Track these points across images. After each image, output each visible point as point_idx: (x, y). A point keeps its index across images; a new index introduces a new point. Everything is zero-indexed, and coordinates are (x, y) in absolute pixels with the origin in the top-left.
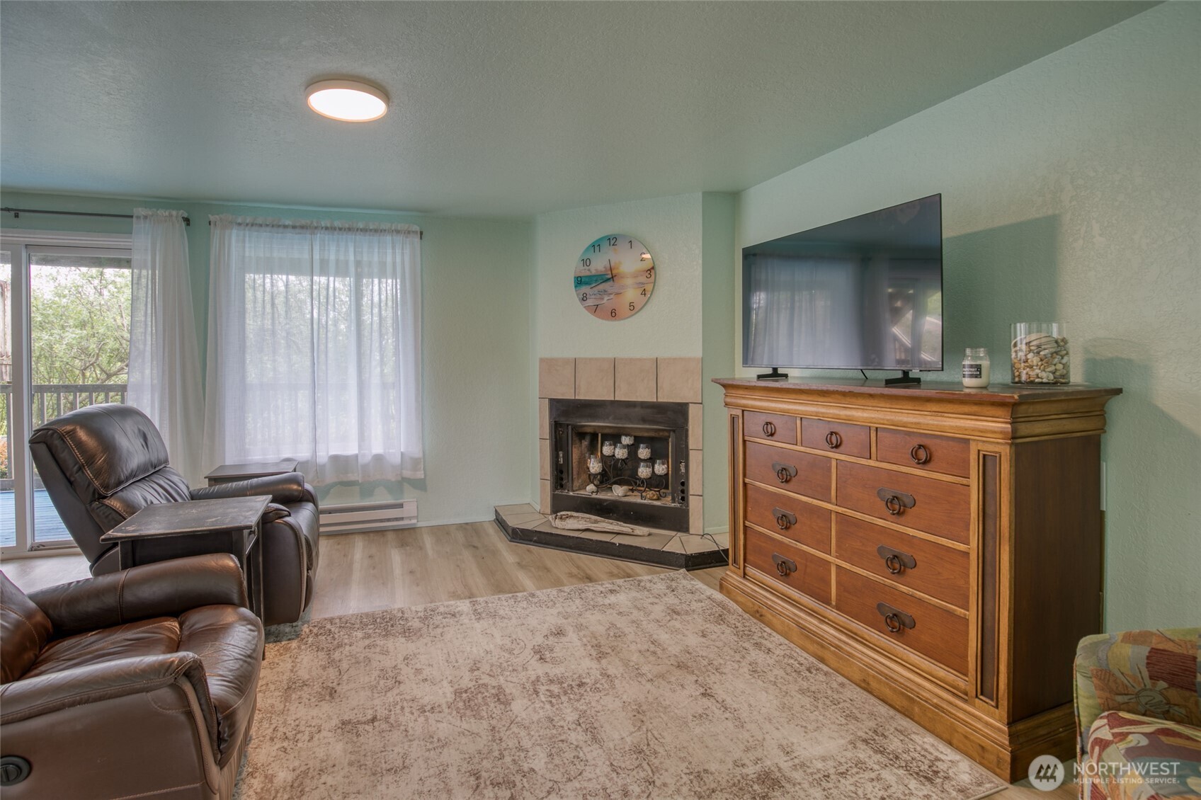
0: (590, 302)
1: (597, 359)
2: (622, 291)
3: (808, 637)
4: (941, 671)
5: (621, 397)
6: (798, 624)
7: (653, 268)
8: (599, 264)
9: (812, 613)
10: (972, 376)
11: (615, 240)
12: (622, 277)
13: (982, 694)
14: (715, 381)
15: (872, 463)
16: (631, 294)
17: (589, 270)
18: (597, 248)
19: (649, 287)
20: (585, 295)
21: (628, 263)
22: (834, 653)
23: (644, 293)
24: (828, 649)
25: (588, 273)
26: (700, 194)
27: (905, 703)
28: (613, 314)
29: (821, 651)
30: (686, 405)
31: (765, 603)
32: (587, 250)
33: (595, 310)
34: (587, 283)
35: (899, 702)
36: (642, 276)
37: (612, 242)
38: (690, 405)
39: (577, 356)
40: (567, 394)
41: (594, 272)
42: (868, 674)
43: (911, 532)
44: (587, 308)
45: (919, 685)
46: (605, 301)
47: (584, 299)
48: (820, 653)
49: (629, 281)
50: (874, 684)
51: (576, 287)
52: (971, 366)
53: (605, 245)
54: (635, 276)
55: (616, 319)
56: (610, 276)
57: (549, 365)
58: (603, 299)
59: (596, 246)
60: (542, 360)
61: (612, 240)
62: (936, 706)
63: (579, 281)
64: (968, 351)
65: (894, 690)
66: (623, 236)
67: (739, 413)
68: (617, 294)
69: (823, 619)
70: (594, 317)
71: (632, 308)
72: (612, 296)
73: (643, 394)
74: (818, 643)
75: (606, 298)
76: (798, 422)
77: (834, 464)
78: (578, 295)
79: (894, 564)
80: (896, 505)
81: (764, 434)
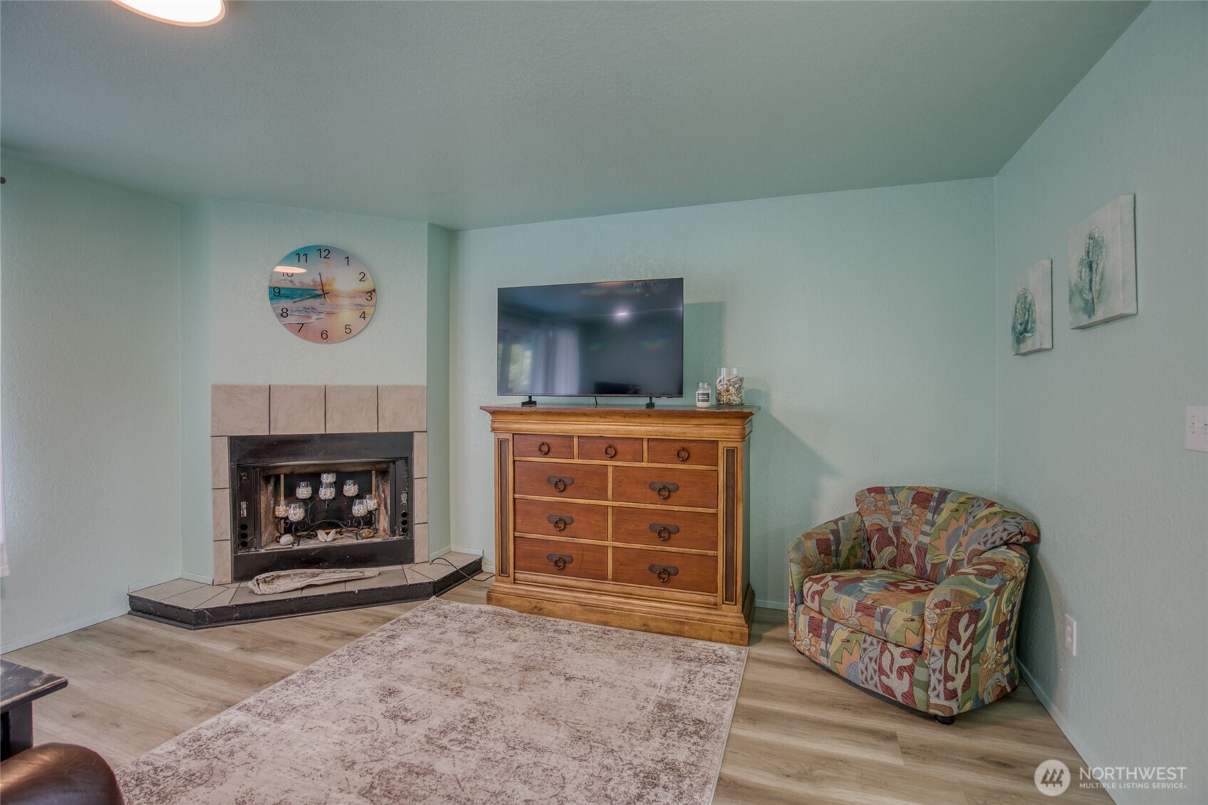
0: (292, 319)
1: (301, 387)
2: (336, 311)
3: (591, 611)
4: (698, 597)
5: (333, 429)
6: (581, 604)
7: (374, 291)
8: (305, 276)
9: (590, 591)
10: (703, 401)
11: (327, 252)
12: (336, 296)
13: (726, 600)
14: (483, 408)
15: (644, 464)
16: (347, 315)
17: (291, 282)
18: (303, 258)
19: (368, 310)
20: (285, 310)
21: (344, 281)
22: (618, 614)
23: (363, 316)
24: (612, 613)
25: (290, 285)
26: (426, 225)
27: (677, 627)
28: (324, 336)
29: (605, 618)
30: (410, 435)
31: (544, 597)
32: (289, 257)
33: (300, 329)
34: (287, 297)
35: (671, 628)
36: (361, 297)
37: (324, 254)
38: (415, 433)
39: (272, 383)
40: (257, 428)
41: (298, 285)
42: (648, 619)
43: (676, 508)
44: (289, 326)
45: (685, 611)
46: (312, 320)
47: (284, 314)
48: (602, 619)
49: (346, 301)
50: (652, 624)
51: (271, 299)
52: (703, 394)
53: (313, 257)
54: (353, 296)
55: (327, 342)
56: (320, 292)
57: (226, 395)
58: (309, 317)
59: (302, 253)
60: (216, 388)
61: (324, 252)
62: (700, 620)
64: (701, 384)
65: (670, 622)
66: (338, 250)
67: (509, 436)
68: (329, 313)
69: (601, 592)
70: (296, 337)
71: (348, 331)
72: (322, 315)
73: (362, 425)
74: (601, 612)
75: (314, 317)
76: (576, 440)
77: (610, 469)
78: (274, 309)
79: (665, 533)
80: (666, 492)
81: (538, 453)
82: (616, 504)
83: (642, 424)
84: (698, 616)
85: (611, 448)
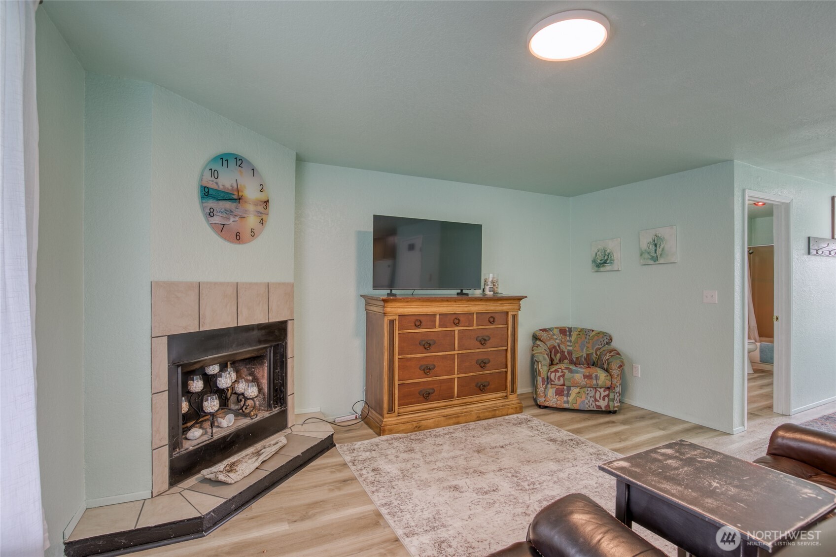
0: (217, 220)
1: (222, 284)
2: (246, 215)
3: (450, 418)
4: (499, 395)
5: (243, 323)
6: (444, 416)
7: (268, 201)
8: (226, 180)
9: (445, 407)
11: (241, 161)
12: (246, 202)
13: (511, 393)
15: (474, 327)
16: (252, 221)
17: (217, 183)
18: (225, 163)
19: (265, 219)
20: (212, 210)
21: (251, 189)
22: (465, 416)
23: (261, 222)
24: (462, 416)
25: (215, 187)
26: (295, 153)
27: (493, 413)
28: (238, 238)
29: (455, 419)
30: (286, 322)
31: (422, 419)
32: (215, 159)
33: (221, 229)
35: (491, 414)
36: (261, 205)
37: (239, 163)
38: (289, 321)
39: (202, 280)
40: (189, 326)
41: (221, 188)
42: (479, 413)
43: (489, 350)
44: (213, 226)
45: (495, 404)
46: (231, 222)
47: (211, 214)
48: (456, 421)
49: (251, 208)
50: (481, 415)
53: (232, 162)
55: (240, 243)
56: (235, 197)
58: (229, 219)
59: (224, 159)
61: (239, 161)
62: (503, 406)
63: (206, 193)
65: (490, 411)
66: (249, 163)
67: (397, 317)
69: (451, 406)
70: (219, 238)
71: (253, 234)
72: (237, 218)
73: (259, 317)
74: (455, 417)
75: (232, 219)
76: (438, 317)
77: (456, 332)
78: (203, 208)
79: (483, 364)
80: (483, 341)
81: (415, 327)
82: (460, 352)
84: (501, 404)
85: (456, 320)
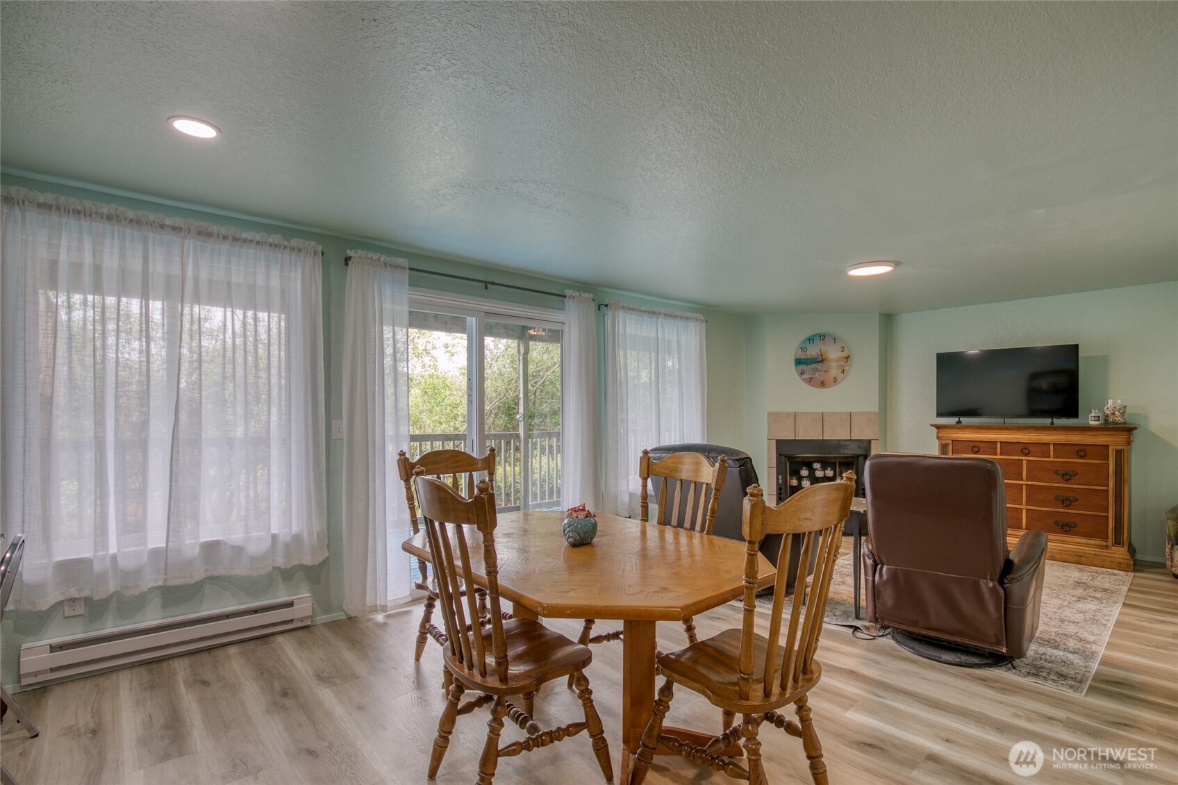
0: (806, 376)
1: (810, 413)
2: (828, 370)
4: (1092, 542)
5: (825, 437)
7: (849, 357)
8: (813, 351)
10: (1095, 420)
11: (824, 336)
12: (829, 361)
13: (1116, 544)
14: (932, 425)
15: (1051, 459)
16: (834, 372)
17: (806, 355)
18: (811, 341)
19: (846, 368)
20: (803, 371)
21: (833, 353)
23: (843, 371)
25: (805, 357)
26: (878, 315)
28: (823, 384)
30: (869, 442)
32: (804, 341)
33: (810, 381)
34: (804, 363)
35: (1072, 559)
36: (842, 361)
37: (822, 338)
38: (872, 440)
39: (796, 411)
40: (788, 435)
41: (809, 356)
43: (1075, 486)
44: (804, 380)
45: (1082, 549)
46: (816, 376)
47: (802, 373)
49: (833, 364)
51: (796, 365)
52: (1095, 417)
53: (817, 340)
54: (837, 361)
55: (824, 387)
56: (821, 360)
57: (775, 417)
58: (815, 374)
59: (811, 340)
60: (770, 414)
61: (822, 337)
62: (1094, 555)
63: (798, 362)
64: (1093, 411)
65: (1071, 555)
66: (829, 335)
67: (950, 442)
68: (825, 371)
70: (809, 386)
71: (835, 381)
72: (822, 373)
73: (842, 435)
75: (817, 374)
76: (999, 445)
77: (1025, 462)
78: (797, 371)
79: (1067, 502)
80: (1067, 476)
81: (971, 452)
82: (1029, 483)
83: (1049, 435)
84: (1093, 553)
85: (1025, 448)
